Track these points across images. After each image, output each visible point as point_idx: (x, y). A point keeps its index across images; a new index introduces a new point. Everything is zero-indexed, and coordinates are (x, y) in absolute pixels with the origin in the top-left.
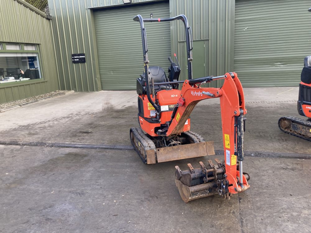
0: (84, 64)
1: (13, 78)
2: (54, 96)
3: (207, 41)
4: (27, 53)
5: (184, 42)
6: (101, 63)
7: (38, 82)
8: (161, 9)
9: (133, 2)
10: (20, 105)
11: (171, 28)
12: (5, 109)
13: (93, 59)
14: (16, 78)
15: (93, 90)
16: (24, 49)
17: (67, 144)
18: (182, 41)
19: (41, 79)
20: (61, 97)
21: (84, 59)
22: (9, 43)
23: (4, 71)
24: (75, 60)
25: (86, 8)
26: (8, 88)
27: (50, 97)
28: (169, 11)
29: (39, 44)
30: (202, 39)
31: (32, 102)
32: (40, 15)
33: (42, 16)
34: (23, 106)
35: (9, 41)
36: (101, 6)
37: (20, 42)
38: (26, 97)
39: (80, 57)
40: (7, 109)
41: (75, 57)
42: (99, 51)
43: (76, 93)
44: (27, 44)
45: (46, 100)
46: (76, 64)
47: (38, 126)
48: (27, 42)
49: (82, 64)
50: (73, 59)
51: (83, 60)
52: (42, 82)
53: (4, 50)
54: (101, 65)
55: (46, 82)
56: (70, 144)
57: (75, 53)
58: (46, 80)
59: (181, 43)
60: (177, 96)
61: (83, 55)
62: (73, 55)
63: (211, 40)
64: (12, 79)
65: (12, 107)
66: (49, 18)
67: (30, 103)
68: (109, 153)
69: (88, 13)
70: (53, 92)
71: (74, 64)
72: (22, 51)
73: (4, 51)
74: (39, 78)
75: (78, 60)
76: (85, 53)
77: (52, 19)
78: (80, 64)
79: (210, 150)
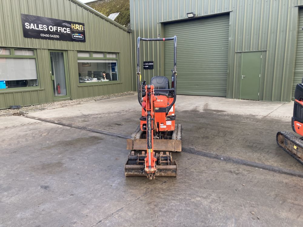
2: (124, 95)
3: (265, 52)
4: (109, 60)
5: (241, 52)
7: (115, 83)
8: (221, 21)
9: (196, 16)
10: (95, 100)
11: (230, 39)
12: (83, 102)
13: (160, 67)
14: (98, 79)
16: (106, 57)
17: (99, 130)
18: (239, 51)
19: (118, 81)
20: (128, 97)
21: (152, 65)
22: (95, 52)
23: (91, 74)
24: (146, 66)
25: (158, 22)
26: (90, 86)
27: (120, 96)
28: (229, 23)
29: (119, 53)
30: (260, 50)
31: (105, 99)
32: (122, 30)
33: (124, 30)
34: (97, 101)
35: (95, 51)
36: (170, 20)
37: (103, 51)
38: (104, 94)
39: (150, 64)
40: (85, 102)
42: (166, 59)
44: (109, 53)
45: (117, 98)
46: (146, 70)
47: (93, 116)
48: (109, 52)
49: (151, 70)
50: (144, 65)
51: (152, 67)
52: (118, 84)
55: (122, 83)
56: (101, 131)
57: (146, 61)
58: (121, 82)
59: (238, 54)
60: (162, 101)
61: (152, 62)
62: (145, 63)
63: (269, 51)
64: (95, 80)
65: (89, 101)
66: (129, 31)
67: (103, 99)
68: (118, 140)
69: (159, 27)
70: (125, 93)
71: (144, 70)
72: (105, 58)
73: (91, 58)
74: (117, 80)
75: (148, 66)
76: (153, 60)
77: (131, 32)
78: (149, 70)
79: (178, 147)
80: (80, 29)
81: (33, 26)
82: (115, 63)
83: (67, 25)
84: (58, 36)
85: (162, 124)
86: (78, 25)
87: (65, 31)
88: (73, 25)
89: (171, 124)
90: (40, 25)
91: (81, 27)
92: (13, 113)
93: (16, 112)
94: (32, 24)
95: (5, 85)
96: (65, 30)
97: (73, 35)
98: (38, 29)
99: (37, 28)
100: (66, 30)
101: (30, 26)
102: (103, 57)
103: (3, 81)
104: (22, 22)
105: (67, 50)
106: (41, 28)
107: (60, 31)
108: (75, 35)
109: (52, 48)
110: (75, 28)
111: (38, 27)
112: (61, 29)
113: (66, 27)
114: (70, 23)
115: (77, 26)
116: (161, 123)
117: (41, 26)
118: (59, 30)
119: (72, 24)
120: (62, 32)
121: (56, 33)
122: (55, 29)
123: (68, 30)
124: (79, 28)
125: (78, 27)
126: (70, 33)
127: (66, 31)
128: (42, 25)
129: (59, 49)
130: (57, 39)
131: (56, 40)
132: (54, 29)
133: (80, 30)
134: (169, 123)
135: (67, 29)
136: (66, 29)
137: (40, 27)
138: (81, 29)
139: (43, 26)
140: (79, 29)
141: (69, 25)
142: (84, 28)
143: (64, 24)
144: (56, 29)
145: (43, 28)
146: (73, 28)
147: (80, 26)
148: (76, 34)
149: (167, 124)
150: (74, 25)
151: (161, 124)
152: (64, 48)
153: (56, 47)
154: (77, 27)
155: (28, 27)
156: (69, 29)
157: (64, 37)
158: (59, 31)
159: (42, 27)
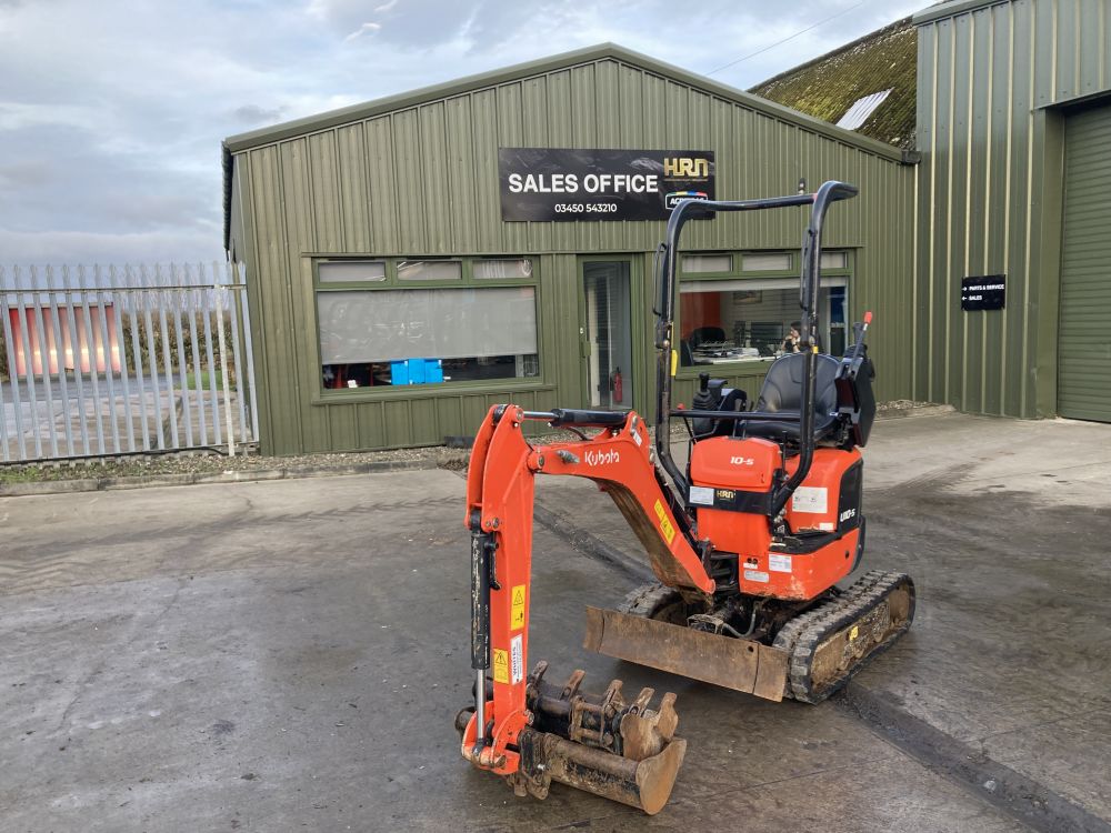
0: (997, 312)
1: (755, 351)
6: (1070, 310)
13: (1034, 299)
15: (1014, 413)
21: (1001, 293)
22: (752, 251)
24: (972, 298)
25: (1032, 107)
26: (745, 377)
29: (855, 249)
32: (876, 157)
33: (884, 158)
35: (753, 247)
37: (788, 246)
39: (990, 287)
41: (971, 288)
43: (960, 416)
46: (973, 313)
49: (993, 313)
50: (963, 293)
51: (996, 300)
53: (736, 273)
54: (1068, 318)
57: (974, 276)
60: (750, 462)
61: (1000, 280)
62: (967, 282)
64: (750, 355)
66: (907, 160)
71: (966, 314)
72: (794, 273)
73: (734, 275)
75: (979, 298)
76: (1006, 273)
77: (919, 163)
78: (985, 313)
79: (771, 681)
80: (697, 173)
81: (533, 181)
82: (840, 290)
83: (647, 163)
84: (613, 208)
85: (752, 566)
86: (689, 161)
87: (638, 187)
88: (671, 163)
89: (789, 570)
90: (554, 177)
91: (701, 166)
92: (447, 461)
93: (457, 458)
94: (530, 177)
95: (440, 371)
96: (639, 183)
97: (669, 199)
98: (548, 190)
99: (545, 186)
100: (644, 183)
101: (523, 182)
102: (786, 268)
103: (436, 360)
104: (500, 173)
105: (643, 253)
106: (558, 186)
107: (623, 188)
108: (675, 197)
109: (592, 249)
110: (676, 174)
111: (548, 183)
112: (624, 180)
113: (645, 172)
114: (658, 156)
115: (686, 164)
116: (749, 561)
117: (557, 180)
118: (617, 184)
119: (666, 160)
120: (628, 190)
121: (608, 195)
122: (603, 184)
123: (649, 183)
124: (693, 170)
125: (689, 168)
126: (656, 190)
127: (643, 187)
128: (561, 176)
129: (615, 249)
130: (608, 217)
131: (604, 220)
132: (602, 182)
133: (694, 177)
134: (781, 563)
135: (649, 177)
136: (643, 180)
137: (554, 183)
138: (701, 172)
139: (564, 180)
140: (690, 174)
141: (656, 165)
142: (711, 169)
143: (638, 162)
144: (609, 183)
145: (565, 184)
146: (671, 172)
147: (698, 161)
148: (678, 194)
149: (772, 568)
150: (675, 160)
151: (746, 565)
152: (633, 243)
153: (604, 245)
154: (685, 168)
155: (516, 187)
156: (655, 177)
157: (633, 208)
158: (617, 190)
159: (561, 183)
